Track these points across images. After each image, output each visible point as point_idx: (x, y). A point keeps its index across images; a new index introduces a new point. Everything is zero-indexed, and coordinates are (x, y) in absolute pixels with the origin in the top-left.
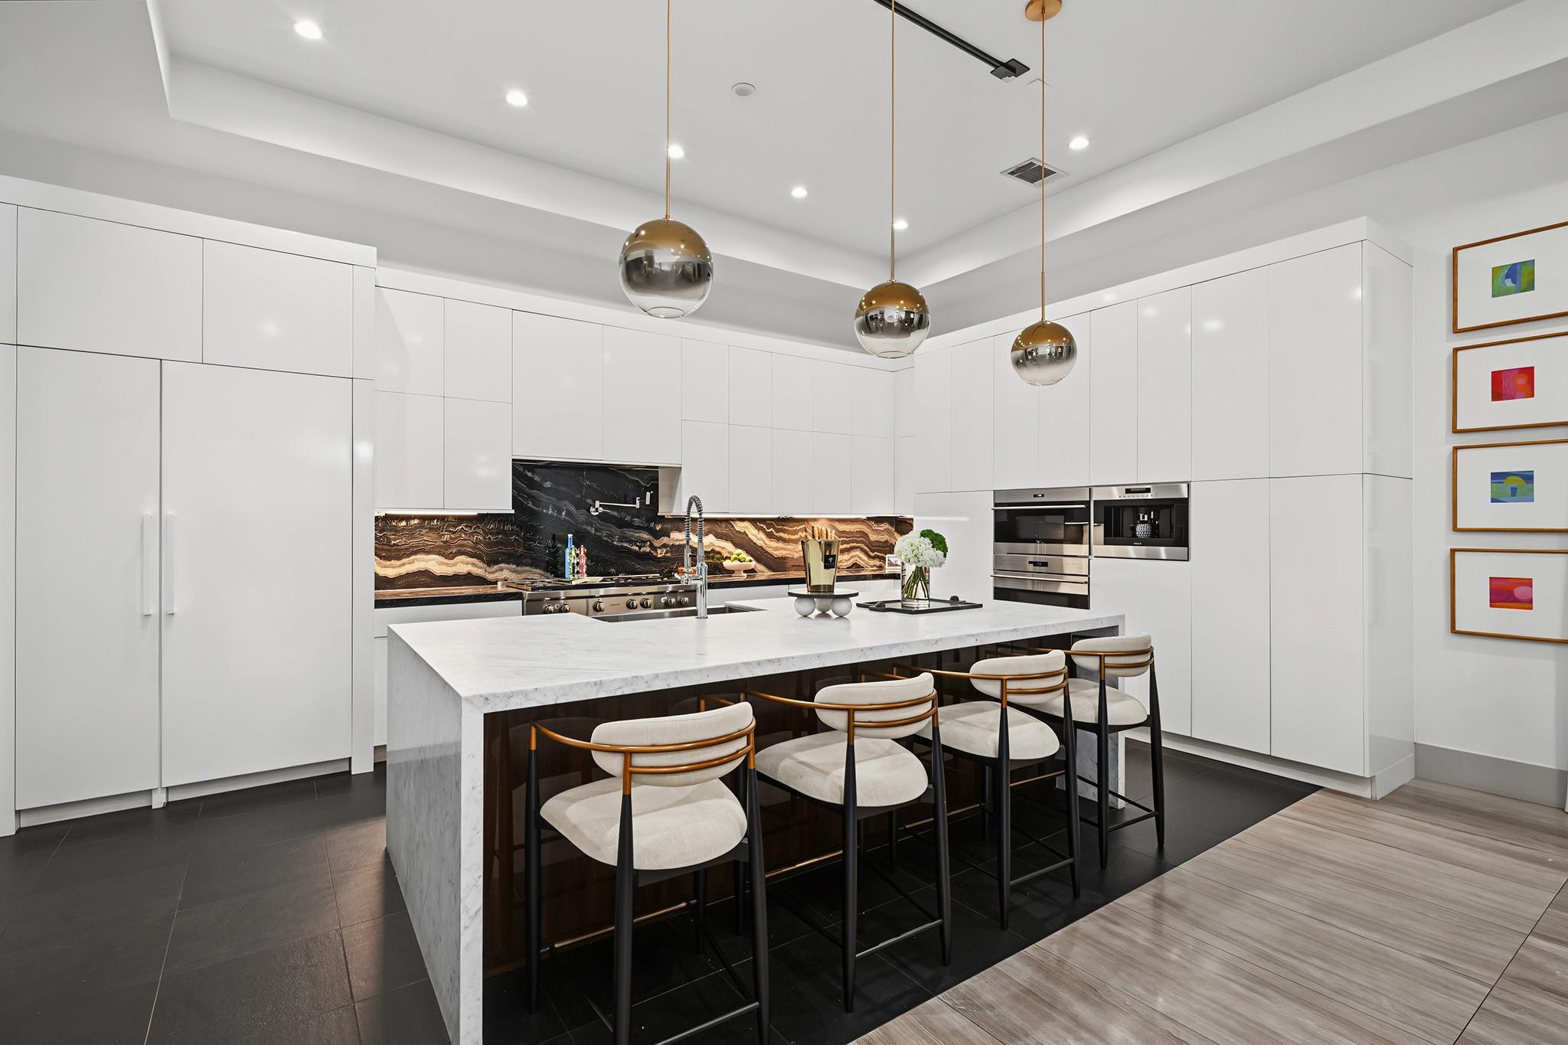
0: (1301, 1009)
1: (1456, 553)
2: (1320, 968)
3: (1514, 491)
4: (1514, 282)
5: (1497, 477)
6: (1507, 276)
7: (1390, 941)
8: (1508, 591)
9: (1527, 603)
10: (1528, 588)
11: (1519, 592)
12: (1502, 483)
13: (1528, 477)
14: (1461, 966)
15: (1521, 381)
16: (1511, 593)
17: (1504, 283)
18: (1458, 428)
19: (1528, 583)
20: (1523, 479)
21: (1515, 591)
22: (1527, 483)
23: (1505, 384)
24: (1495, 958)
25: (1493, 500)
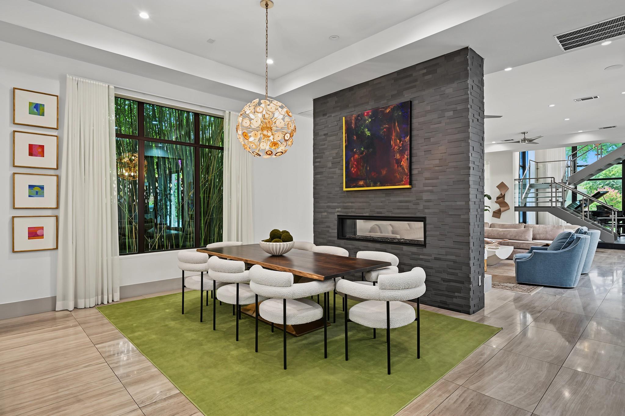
0: (79, 404)
1: (14, 218)
2: (66, 390)
3: (37, 193)
4: (37, 110)
5: (31, 187)
6: (35, 107)
7: (69, 370)
8: (35, 232)
9: (42, 236)
10: (42, 230)
11: (39, 232)
12: (33, 189)
13: (42, 188)
14: (94, 363)
15: (40, 150)
16: (36, 233)
17: (33, 110)
18: (15, 165)
19: (42, 228)
20: (41, 188)
21: (37, 232)
22: (42, 190)
23: (34, 150)
24: (97, 356)
25: (29, 196)
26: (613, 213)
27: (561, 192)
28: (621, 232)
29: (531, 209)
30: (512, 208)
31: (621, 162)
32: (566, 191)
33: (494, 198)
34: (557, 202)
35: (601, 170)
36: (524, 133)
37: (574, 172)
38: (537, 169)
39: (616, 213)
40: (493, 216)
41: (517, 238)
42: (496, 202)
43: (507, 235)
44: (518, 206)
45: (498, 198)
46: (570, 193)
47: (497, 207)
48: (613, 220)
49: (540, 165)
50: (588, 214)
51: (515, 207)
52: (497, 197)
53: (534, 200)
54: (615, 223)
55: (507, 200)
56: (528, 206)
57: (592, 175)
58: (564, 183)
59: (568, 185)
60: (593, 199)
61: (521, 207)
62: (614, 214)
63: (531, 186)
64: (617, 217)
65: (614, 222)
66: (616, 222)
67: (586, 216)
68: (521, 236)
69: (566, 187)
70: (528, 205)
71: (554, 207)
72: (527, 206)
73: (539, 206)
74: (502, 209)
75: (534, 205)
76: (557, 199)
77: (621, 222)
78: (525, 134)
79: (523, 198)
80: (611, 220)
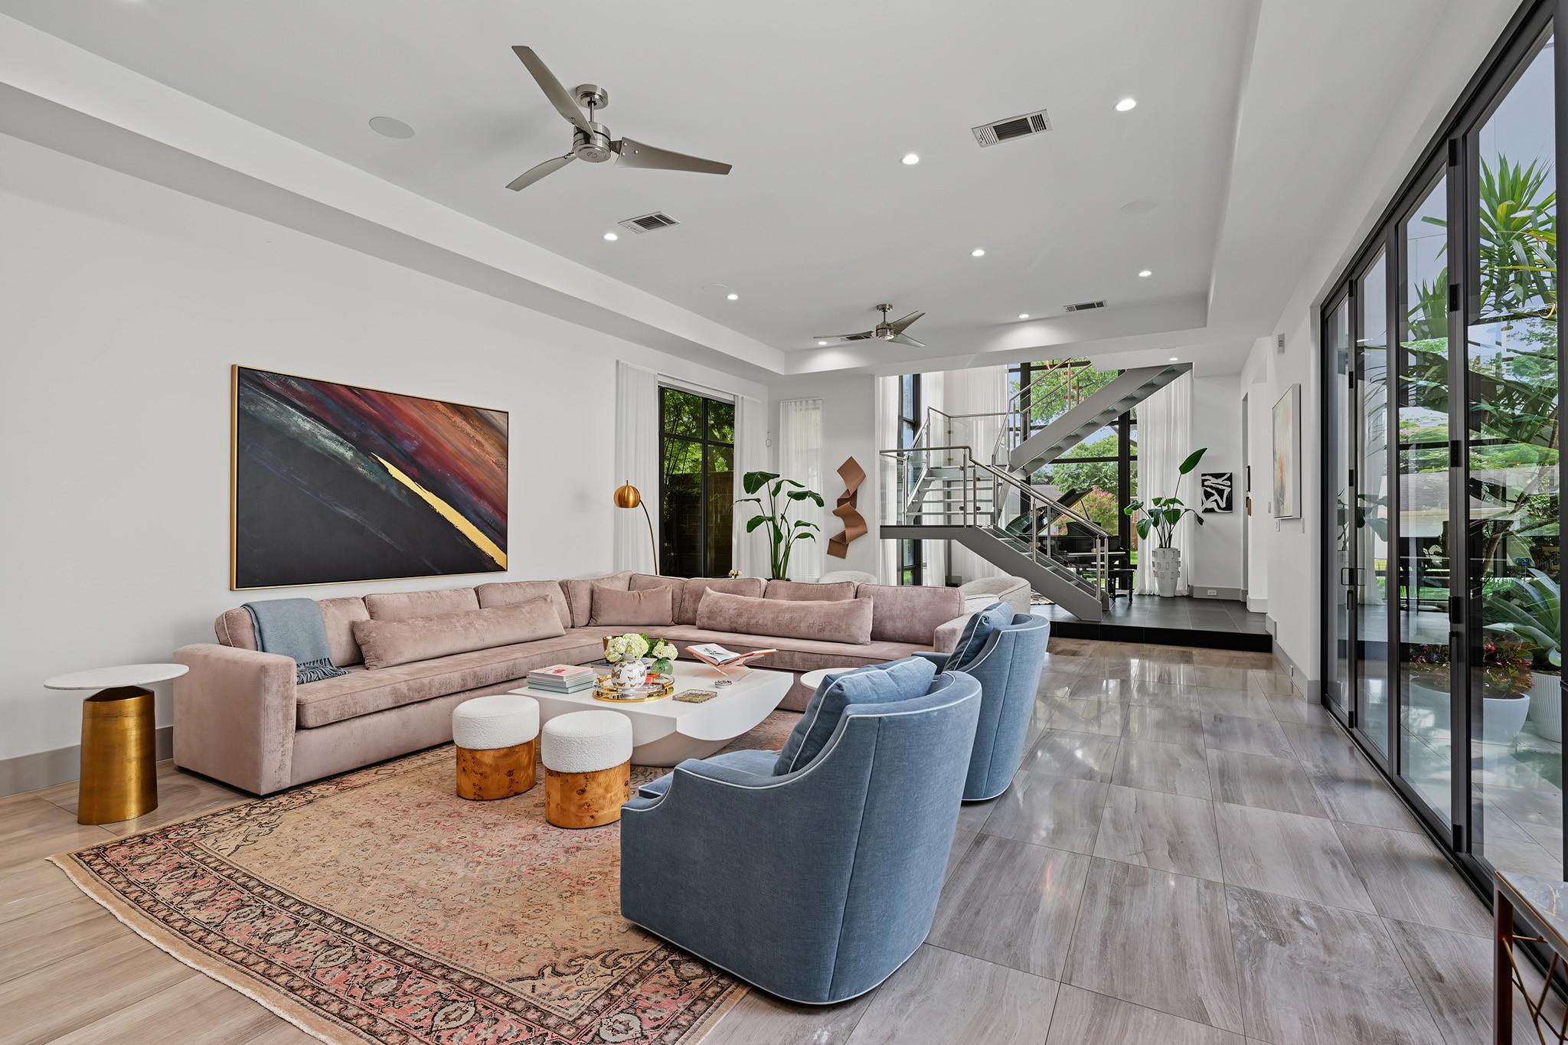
26: (1098, 541)
27: (991, 488)
28: (1117, 586)
29: (935, 532)
30: (874, 530)
31: (1117, 419)
32: (1001, 484)
33: (831, 504)
34: (977, 513)
35: (1076, 438)
36: (883, 308)
37: (1025, 439)
38: (949, 432)
39: (1106, 541)
40: (829, 553)
41: (826, 635)
42: (836, 513)
43: (800, 622)
44: (896, 524)
45: (840, 502)
46: (1014, 492)
47: (838, 525)
48: (1099, 558)
49: (956, 424)
50: (1048, 543)
51: (881, 526)
52: (838, 500)
53: (940, 508)
54: (1103, 566)
55: (863, 507)
56: (928, 524)
57: (1060, 449)
58: (998, 466)
59: (1010, 470)
60: (1061, 508)
61: (906, 526)
62: (1102, 545)
63: (931, 473)
64: (1109, 551)
65: (1102, 563)
66: (1106, 563)
67: (1043, 550)
68: (837, 629)
69: (1004, 476)
70: (926, 521)
71: (970, 526)
72: (923, 524)
73: (952, 524)
74: (849, 533)
75: (940, 521)
76: (978, 505)
77: (1117, 563)
78: (885, 311)
79: (909, 504)
80: (1094, 558)
